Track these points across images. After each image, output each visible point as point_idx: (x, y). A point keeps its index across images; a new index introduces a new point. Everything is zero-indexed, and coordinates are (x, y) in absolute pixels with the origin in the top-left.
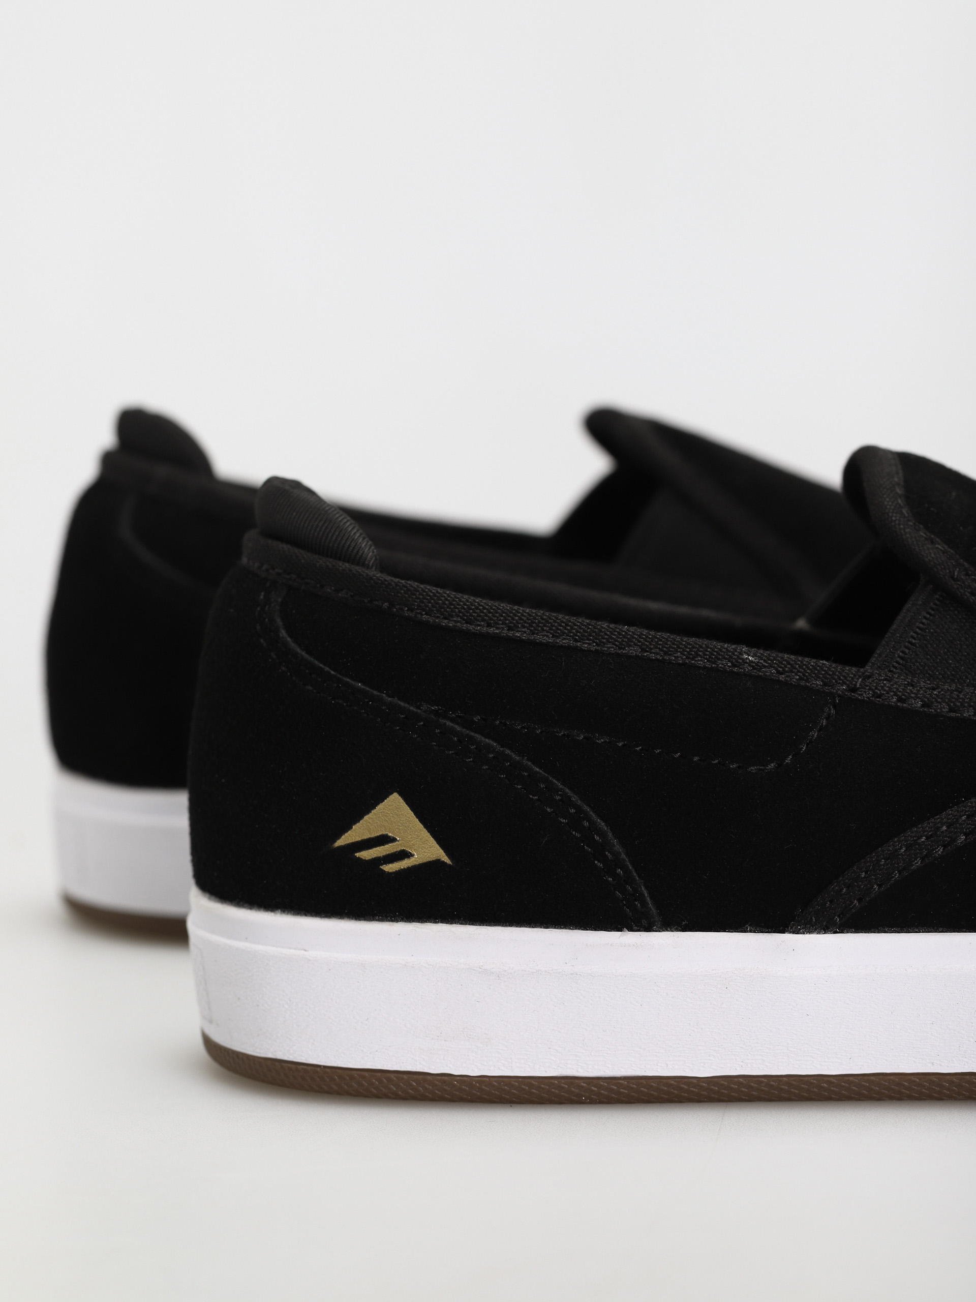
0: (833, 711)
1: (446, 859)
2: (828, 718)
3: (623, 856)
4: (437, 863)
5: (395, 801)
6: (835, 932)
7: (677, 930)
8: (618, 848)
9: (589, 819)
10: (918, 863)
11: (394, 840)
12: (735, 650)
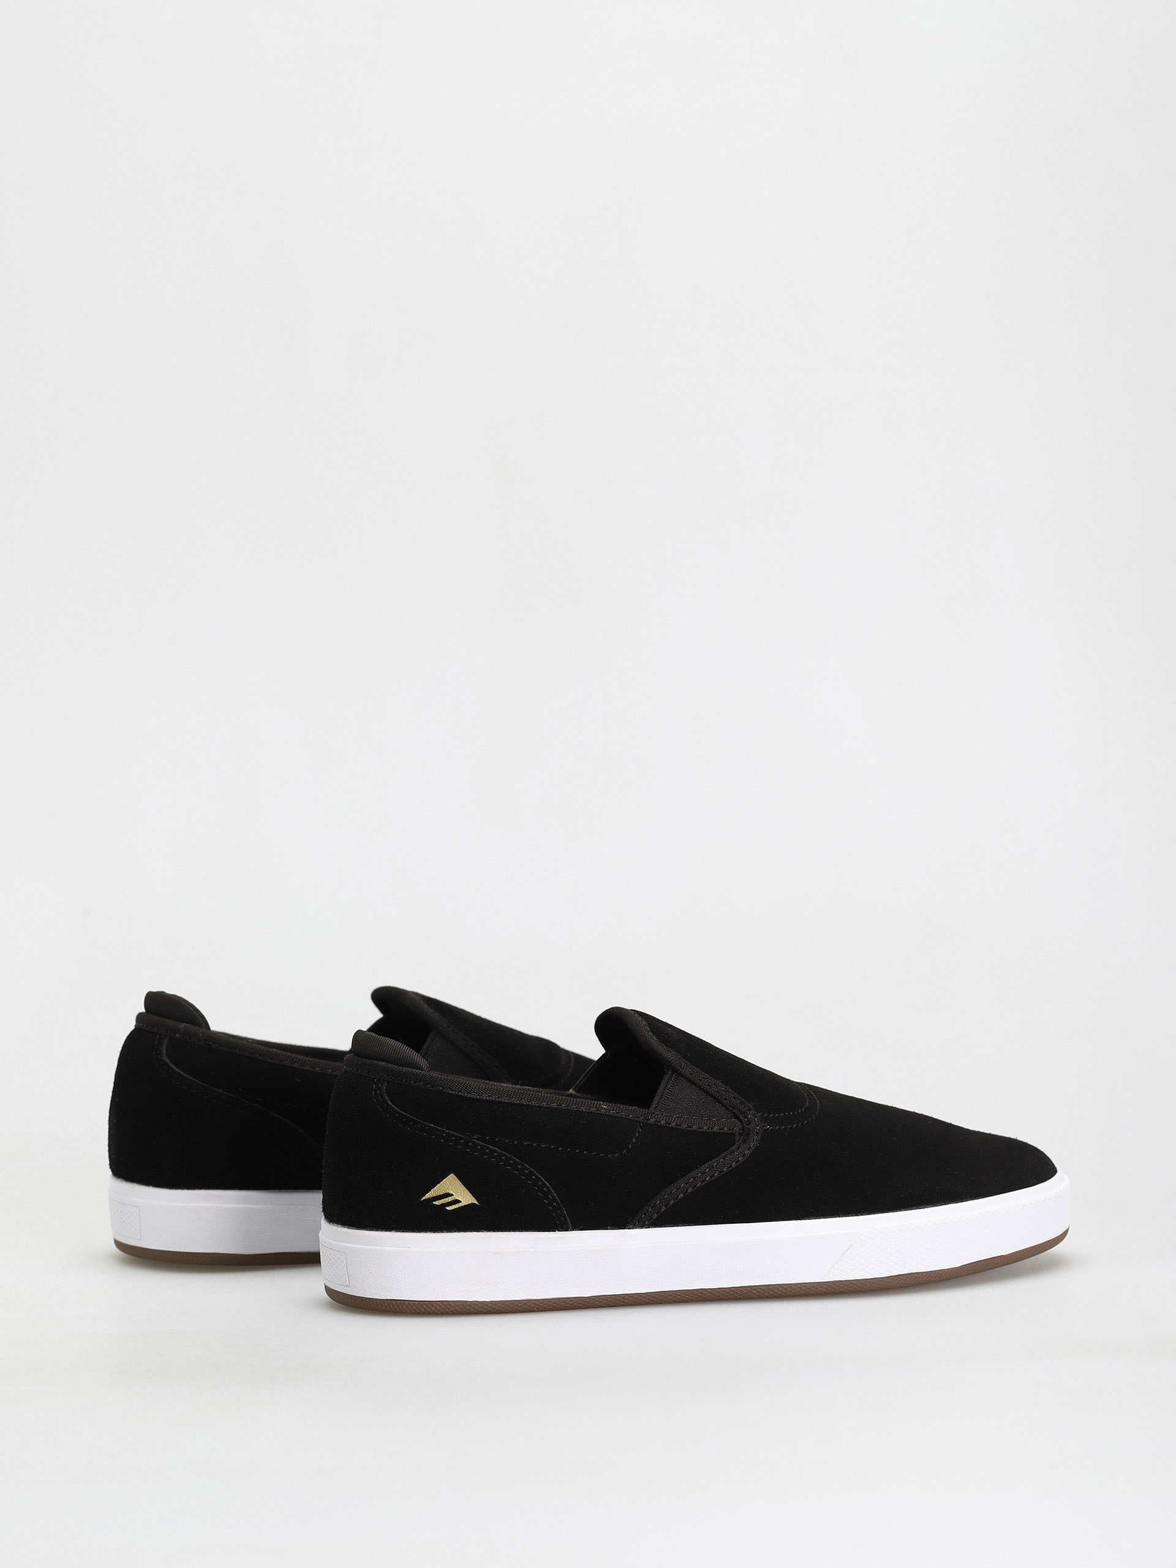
0: (640, 1130)
1: (476, 1202)
2: (639, 1132)
3: (557, 1197)
4: (473, 1204)
5: (452, 1177)
6: (646, 1228)
7: (579, 1230)
8: (555, 1194)
9: (541, 1181)
10: (682, 1195)
11: (452, 1195)
12: (597, 1103)
